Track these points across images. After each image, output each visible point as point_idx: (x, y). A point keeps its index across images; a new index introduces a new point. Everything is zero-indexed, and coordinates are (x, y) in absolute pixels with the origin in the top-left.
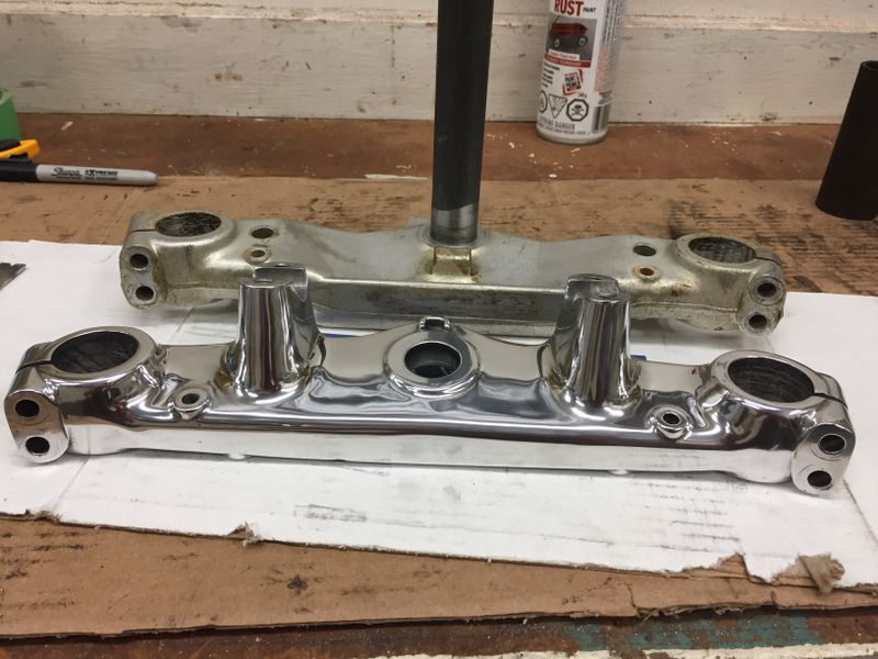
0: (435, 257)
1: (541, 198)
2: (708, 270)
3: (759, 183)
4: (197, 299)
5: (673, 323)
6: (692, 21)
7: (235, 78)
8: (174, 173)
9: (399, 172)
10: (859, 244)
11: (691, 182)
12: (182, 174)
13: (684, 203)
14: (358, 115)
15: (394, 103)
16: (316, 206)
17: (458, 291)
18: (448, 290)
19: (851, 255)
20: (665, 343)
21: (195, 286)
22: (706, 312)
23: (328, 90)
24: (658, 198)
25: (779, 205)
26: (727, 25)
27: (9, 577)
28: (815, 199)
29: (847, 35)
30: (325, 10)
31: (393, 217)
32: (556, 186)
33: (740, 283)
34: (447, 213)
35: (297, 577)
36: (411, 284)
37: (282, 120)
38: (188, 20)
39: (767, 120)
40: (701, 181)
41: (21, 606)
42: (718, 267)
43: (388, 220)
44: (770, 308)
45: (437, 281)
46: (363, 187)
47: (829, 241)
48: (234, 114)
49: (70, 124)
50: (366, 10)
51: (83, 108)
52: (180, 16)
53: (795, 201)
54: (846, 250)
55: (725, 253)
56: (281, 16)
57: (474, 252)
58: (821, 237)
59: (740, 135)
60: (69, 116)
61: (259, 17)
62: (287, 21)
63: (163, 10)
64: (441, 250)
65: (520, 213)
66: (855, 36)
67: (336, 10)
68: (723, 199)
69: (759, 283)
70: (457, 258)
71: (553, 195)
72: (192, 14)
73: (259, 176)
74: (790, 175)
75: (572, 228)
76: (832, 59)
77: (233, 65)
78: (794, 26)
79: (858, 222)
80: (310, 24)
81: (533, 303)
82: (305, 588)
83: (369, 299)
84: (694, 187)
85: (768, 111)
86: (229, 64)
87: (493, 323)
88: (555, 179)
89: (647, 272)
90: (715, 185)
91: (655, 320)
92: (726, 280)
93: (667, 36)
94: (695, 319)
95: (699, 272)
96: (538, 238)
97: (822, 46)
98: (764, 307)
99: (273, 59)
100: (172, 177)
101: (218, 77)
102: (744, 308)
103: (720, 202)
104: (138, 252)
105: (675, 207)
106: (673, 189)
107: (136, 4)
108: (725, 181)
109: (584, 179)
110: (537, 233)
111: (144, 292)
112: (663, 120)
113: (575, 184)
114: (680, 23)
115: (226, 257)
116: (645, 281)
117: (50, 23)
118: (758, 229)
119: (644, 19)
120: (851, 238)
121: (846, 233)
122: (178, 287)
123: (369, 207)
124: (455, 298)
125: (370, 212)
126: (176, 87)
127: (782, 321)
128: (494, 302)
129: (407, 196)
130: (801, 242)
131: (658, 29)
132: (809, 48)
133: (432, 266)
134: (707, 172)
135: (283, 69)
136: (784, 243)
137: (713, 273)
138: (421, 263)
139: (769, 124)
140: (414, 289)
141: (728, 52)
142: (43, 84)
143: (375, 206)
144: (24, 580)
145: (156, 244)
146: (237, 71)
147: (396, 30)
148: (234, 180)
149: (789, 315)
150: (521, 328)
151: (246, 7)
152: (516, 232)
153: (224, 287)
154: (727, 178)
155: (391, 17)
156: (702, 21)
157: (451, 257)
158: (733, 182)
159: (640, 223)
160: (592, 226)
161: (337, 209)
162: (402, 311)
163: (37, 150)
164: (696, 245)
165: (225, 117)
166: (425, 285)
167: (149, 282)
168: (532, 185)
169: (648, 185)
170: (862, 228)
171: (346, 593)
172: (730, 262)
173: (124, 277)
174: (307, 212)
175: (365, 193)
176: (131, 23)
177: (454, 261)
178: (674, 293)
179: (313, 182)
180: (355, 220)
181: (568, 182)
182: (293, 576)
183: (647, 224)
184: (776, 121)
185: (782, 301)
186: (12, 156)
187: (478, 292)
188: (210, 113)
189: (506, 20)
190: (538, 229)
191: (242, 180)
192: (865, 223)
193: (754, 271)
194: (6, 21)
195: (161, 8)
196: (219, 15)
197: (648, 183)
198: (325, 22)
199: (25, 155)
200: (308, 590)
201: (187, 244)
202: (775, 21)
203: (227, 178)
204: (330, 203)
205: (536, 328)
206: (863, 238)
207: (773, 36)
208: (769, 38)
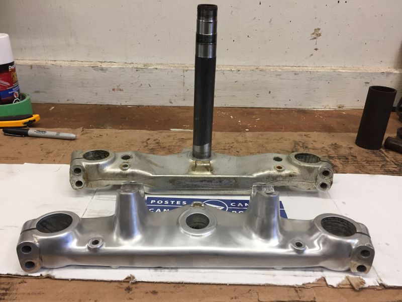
0: (196, 165)
1: (240, 139)
2: (303, 166)
3: (332, 134)
4: (100, 185)
5: (291, 187)
6: (306, 68)
7: (120, 90)
8: (93, 128)
9: (184, 128)
10: (372, 159)
11: (304, 133)
12: (96, 128)
13: (300, 142)
14: (169, 105)
15: (184, 100)
16: (149, 142)
17: (206, 178)
18: (202, 178)
19: (367, 164)
20: (288, 196)
21: (100, 180)
22: (303, 183)
23: (158, 95)
24: (289, 140)
25: (340, 143)
26: (320, 70)
27: (20, 283)
28: (355, 141)
29: (372, 73)
30: (157, 64)
31: (180, 146)
32: (247, 134)
33: (315, 171)
34: (199, 147)
35: (129, 287)
36: (187, 176)
37: (138, 106)
38: (102, 68)
39: (340, 107)
40: (308, 133)
41: (24, 294)
42: (307, 165)
43: (177, 148)
44: (328, 180)
45: (197, 174)
46: (169, 134)
47: (359, 158)
48: (119, 104)
49: (53, 108)
50: (174, 64)
51: (59, 101)
52: (99, 66)
53: (347, 141)
54: (365, 162)
55: (309, 159)
56: (139, 66)
57: (211, 162)
58: (355, 157)
59: (328, 114)
60: (53, 104)
61: (130, 67)
62: (142, 68)
63: (93, 64)
64: (198, 162)
65: (232, 145)
66: (375, 74)
67: (161, 64)
68: (316, 140)
69: (323, 170)
70: (205, 165)
71: (246, 138)
72: (104, 66)
73: (127, 129)
74: (347, 130)
75: (252, 151)
76: (366, 83)
77: (119, 85)
78: (348, 70)
79: (373, 151)
80: (151, 69)
81: (236, 181)
82: (131, 291)
83: (171, 182)
84: (305, 135)
85: (340, 104)
86: (118, 85)
87: (220, 190)
88: (248, 131)
89: (279, 168)
90: (314, 135)
91: (284, 187)
92: (310, 170)
93: (295, 74)
94: (299, 186)
95: (300, 167)
96: (238, 155)
97: (361, 78)
98: (325, 180)
99: (135, 83)
100: (92, 130)
101: (114, 90)
102: (318, 181)
103: (315, 141)
104: (78, 167)
105: (296, 143)
106: (296, 136)
107: (82, 62)
108: (318, 133)
109: (260, 131)
110: (238, 154)
111: (79, 183)
112: (295, 107)
113: (256, 133)
114: (301, 69)
115: (112, 168)
116: (279, 171)
117: (48, 69)
118: (329, 153)
119: (286, 68)
120: (368, 157)
121: (367, 155)
122: (93, 181)
123: (170, 142)
124: (205, 181)
125: (171, 144)
126: (96, 94)
127: (333, 185)
128: (220, 182)
129: (187, 138)
130: (347, 159)
131: (291, 71)
132: (356, 78)
133: (194, 168)
134: (311, 129)
135: (140, 86)
136: (339, 159)
137: (305, 167)
138: (190, 167)
139: (341, 109)
140: (188, 178)
141: (321, 80)
142: (44, 92)
143: (173, 141)
144: (25, 284)
145: (84, 164)
146: (121, 87)
147: (185, 72)
148: (117, 131)
149: (335, 183)
150: (231, 192)
151: (126, 63)
152: (229, 153)
153: (112, 180)
154: (320, 131)
155: (183, 67)
156: (310, 68)
157: (202, 164)
158: (322, 134)
159: (281, 150)
160: (261, 151)
161: (157, 143)
162: (184, 186)
163: (39, 119)
164: (297, 157)
165: (116, 105)
166: (193, 176)
167: (81, 179)
168: (238, 134)
169: (286, 134)
170: (374, 153)
171: (147, 293)
172: (311, 163)
173: (71, 178)
174: (145, 144)
175: (169, 136)
176: (79, 69)
177: (204, 166)
178: (291, 176)
179: (149, 132)
180: (164, 147)
181: (253, 133)
182: (127, 286)
183: (283, 150)
184: (344, 108)
185: (332, 177)
186: (29, 121)
187: (214, 178)
188: (110, 104)
189: (230, 68)
190: (238, 152)
191: (120, 131)
192: (375, 151)
193: (320, 166)
194: (30, 67)
195: (93, 63)
196: (115, 66)
197: (286, 133)
198: (157, 69)
199: (34, 120)
200: (132, 291)
201: (97, 163)
202: (341, 68)
203: (114, 130)
204: (154, 140)
205: (237, 191)
206: (374, 157)
207: (339, 74)
208: (338, 75)
